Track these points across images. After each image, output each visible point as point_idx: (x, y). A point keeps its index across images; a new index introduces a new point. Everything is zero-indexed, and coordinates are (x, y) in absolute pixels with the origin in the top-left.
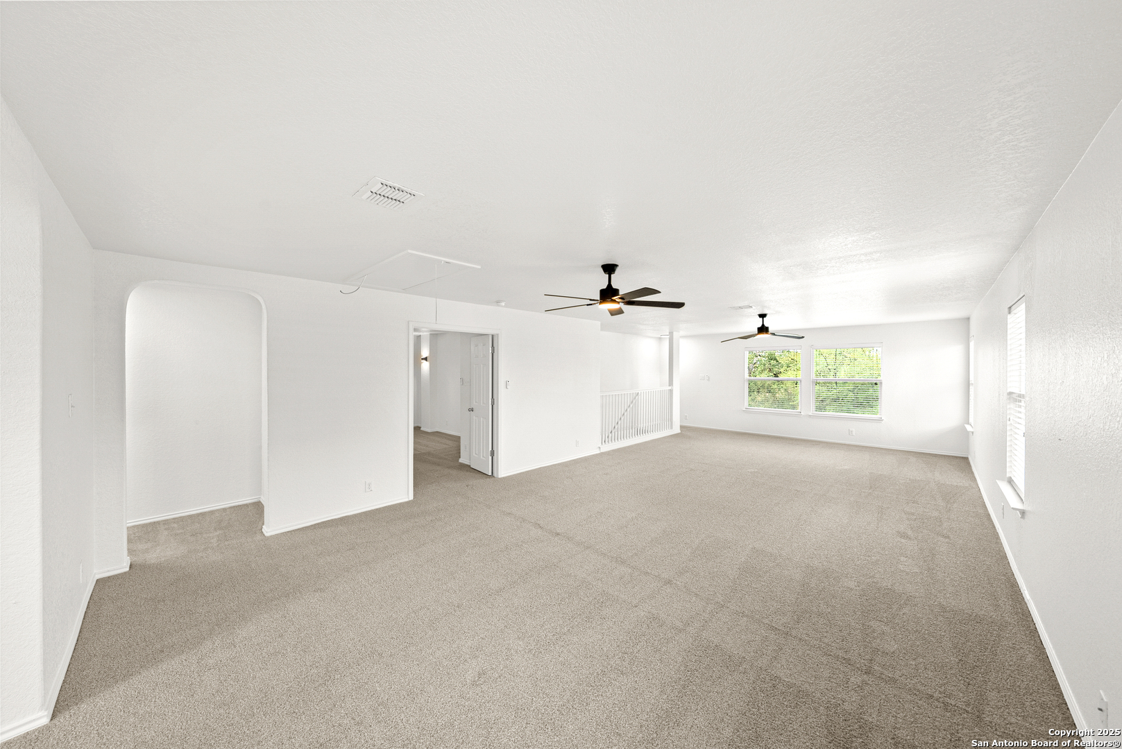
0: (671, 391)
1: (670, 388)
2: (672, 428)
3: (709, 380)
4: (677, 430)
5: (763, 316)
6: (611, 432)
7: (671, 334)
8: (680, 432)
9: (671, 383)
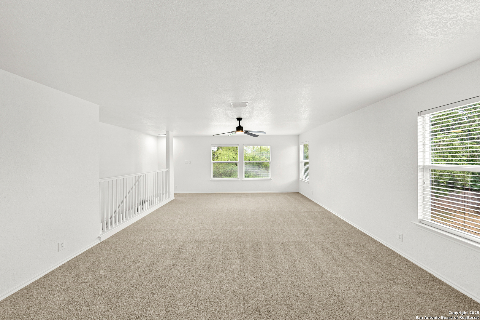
0: (168, 172)
1: (167, 170)
2: (169, 197)
3: (190, 163)
4: (172, 197)
5: (239, 119)
6: (111, 217)
7: (168, 132)
8: (174, 198)
9: (168, 166)
